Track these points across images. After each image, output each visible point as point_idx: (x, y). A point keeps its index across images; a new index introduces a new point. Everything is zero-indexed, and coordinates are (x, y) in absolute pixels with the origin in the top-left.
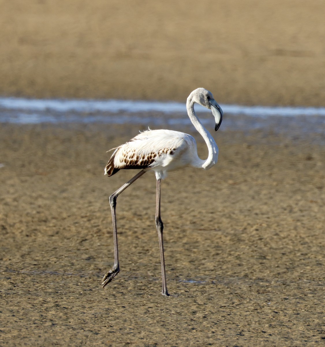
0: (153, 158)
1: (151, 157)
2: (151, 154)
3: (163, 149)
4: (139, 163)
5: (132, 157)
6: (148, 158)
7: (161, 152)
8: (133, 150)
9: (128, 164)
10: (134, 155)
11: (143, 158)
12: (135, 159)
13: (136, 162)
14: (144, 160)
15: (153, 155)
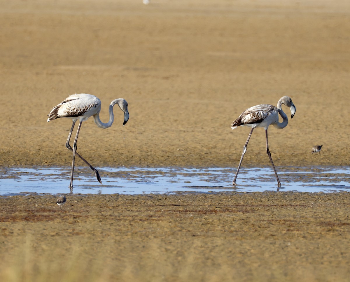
0: (86, 110)
1: (85, 109)
2: (85, 107)
3: (91, 105)
4: (77, 113)
5: (73, 110)
6: (83, 110)
7: (90, 106)
8: (74, 106)
9: (70, 114)
10: (75, 108)
11: (80, 110)
12: (75, 111)
13: (76, 112)
14: (81, 111)
15: (86, 108)
